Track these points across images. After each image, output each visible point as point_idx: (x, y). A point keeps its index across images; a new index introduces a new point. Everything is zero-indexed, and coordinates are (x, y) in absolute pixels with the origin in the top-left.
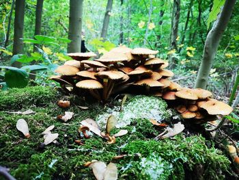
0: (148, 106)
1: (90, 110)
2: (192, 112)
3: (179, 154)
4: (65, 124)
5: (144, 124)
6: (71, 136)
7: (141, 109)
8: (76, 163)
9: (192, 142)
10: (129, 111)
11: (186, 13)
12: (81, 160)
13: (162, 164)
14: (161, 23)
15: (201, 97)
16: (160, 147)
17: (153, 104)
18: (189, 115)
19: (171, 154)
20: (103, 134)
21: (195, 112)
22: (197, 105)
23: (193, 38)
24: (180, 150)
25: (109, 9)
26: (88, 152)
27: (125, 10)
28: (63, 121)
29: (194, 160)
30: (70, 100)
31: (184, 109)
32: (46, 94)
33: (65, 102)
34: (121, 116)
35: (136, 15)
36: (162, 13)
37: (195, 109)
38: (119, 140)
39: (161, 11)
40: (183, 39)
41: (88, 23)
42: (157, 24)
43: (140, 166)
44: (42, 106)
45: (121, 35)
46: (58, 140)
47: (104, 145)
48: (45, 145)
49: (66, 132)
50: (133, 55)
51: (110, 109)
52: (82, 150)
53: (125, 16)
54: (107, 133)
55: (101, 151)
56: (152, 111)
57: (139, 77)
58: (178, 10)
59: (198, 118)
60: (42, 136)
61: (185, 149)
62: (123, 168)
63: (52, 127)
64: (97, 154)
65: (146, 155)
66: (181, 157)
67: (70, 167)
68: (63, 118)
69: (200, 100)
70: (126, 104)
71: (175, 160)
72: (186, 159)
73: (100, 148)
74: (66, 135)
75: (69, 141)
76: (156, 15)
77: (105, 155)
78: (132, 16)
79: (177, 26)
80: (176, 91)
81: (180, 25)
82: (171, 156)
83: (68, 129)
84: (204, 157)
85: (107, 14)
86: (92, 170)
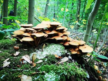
0: (55, 49)
1: (28, 51)
2: (76, 51)
3: (63, 71)
4: (15, 57)
5: (51, 57)
6: (16, 63)
7: (51, 50)
8: (14, 76)
9: (71, 65)
10: (46, 51)
11: (84, 4)
12: (17, 75)
13: (55, 76)
14: (72, 8)
15: (80, 44)
16: (55, 68)
17: (57, 48)
18: (74, 53)
19: (59, 71)
20: (31, 62)
21: (77, 51)
22: (78, 48)
23: (87, 15)
24: (64, 69)
25: (48, 3)
26: (22, 71)
27: (56, 3)
28: (14, 56)
29: (70, 74)
30: (19, 46)
31: (73, 50)
32: (9, 43)
33: (17, 47)
34: (42, 54)
35: (61, 5)
36: (73, 4)
37: (77, 49)
38: (38, 65)
39: (73, 3)
40: (82, 16)
41: (38, 9)
42: (71, 9)
43: (44, 77)
44: (7, 49)
45: (55, 14)
46: (9, 65)
47: (30, 68)
48: (3, 68)
49: (14, 61)
50: (51, 25)
51: (37, 50)
52: (19, 70)
53: (56, 5)
54: (33, 62)
55: (28, 70)
56: (57, 51)
57: (53, 35)
58: (80, 2)
59: (78, 54)
60: (3, 63)
61: (67, 69)
62: (35, 78)
63: (8, 59)
64: (26, 72)
65: (48, 72)
66: (64, 73)
67: (11, 78)
68: (14, 54)
69: (80, 45)
70: (45, 48)
71: (61, 74)
72: (66, 73)
73: (28, 69)
74: (14, 63)
75: (15, 65)
76: (70, 5)
77: (29, 72)
78: (59, 5)
79: (79, 10)
80: (69, 41)
81: (81, 9)
82: (59, 72)
83: (15, 60)
84: (75, 72)
85: (47, 5)
86: (21, 79)
